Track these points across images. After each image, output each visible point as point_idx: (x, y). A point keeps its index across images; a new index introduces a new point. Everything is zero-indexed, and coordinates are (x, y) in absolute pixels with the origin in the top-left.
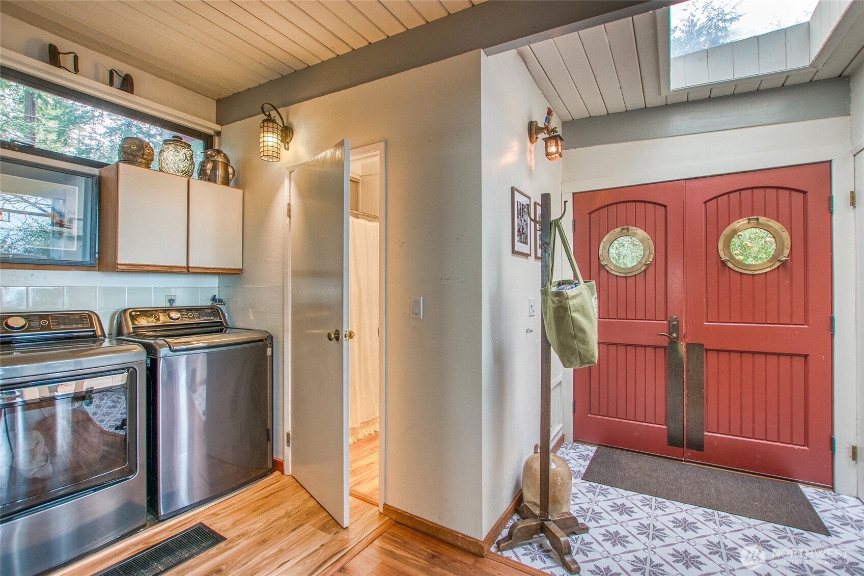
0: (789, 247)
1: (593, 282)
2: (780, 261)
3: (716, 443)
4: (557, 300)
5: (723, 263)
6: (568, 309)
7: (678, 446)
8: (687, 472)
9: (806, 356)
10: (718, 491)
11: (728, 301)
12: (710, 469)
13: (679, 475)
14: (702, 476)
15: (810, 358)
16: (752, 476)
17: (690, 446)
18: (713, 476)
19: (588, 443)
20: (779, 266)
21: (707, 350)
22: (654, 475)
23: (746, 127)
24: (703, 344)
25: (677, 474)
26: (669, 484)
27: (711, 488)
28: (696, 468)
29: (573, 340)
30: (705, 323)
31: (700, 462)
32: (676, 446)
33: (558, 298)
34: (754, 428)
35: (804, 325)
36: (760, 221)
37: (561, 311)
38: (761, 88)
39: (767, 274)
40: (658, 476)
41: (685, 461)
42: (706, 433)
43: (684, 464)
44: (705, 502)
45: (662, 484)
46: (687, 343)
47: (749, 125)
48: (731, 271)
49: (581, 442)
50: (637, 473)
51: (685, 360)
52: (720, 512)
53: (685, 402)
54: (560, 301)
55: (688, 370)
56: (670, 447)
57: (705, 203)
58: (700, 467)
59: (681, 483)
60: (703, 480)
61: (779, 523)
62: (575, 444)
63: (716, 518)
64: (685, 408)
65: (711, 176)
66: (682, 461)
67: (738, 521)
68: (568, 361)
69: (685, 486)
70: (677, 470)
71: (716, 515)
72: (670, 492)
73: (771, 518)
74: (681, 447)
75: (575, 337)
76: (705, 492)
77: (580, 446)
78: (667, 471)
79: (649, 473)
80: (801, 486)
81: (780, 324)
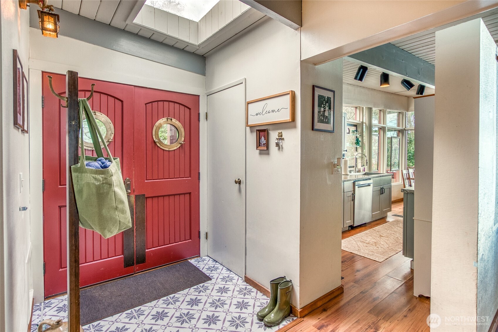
0: (184, 136)
1: (118, 159)
2: (180, 144)
3: (152, 254)
4: (102, 177)
5: (155, 142)
6: (112, 185)
7: (131, 266)
8: (139, 280)
9: (190, 193)
10: (161, 283)
11: (157, 166)
12: (149, 272)
13: (137, 285)
14: (149, 279)
15: (192, 194)
16: (170, 266)
17: (138, 262)
18: (153, 275)
19: (60, 294)
20: (180, 147)
21: (146, 198)
22: (123, 293)
23: (167, 65)
24: (145, 194)
25: (135, 285)
26: (135, 294)
27: (157, 284)
28: (143, 275)
29: (115, 212)
30: (146, 181)
31: (144, 270)
32: (129, 266)
33: (103, 176)
34: (170, 238)
35: (189, 177)
36: (173, 120)
37: (105, 188)
38: (175, 46)
39: (175, 151)
40: (125, 293)
41: (135, 274)
42: (147, 250)
43: (135, 276)
44: (160, 294)
45: (132, 297)
46: (136, 195)
47: (168, 64)
48: (159, 149)
49: (53, 296)
50: (111, 299)
51: (135, 207)
52: (170, 296)
53: (135, 234)
54: (105, 178)
55: (136, 213)
56: (126, 268)
57: (146, 104)
58: (144, 273)
59: (141, 290)
60: (150, 281)
61: (194, 285)
62: (47, 302)
63: (171, 301)
64: (135, 238)
65: (149, 88)
66: (133, 274)
67: (179, 295)
68: (109, 231)
69: (144, 291)
70: (133, 282)
71: (169, 298)
72: (139, 299)
73: (190, 284)
74: (133, 265)
75: (116, 208)
76: (156, 288)
77: (53, 300)
78: (128, 286)
79: (119, 294)
80: (189, 261)
81: (170, 179)
